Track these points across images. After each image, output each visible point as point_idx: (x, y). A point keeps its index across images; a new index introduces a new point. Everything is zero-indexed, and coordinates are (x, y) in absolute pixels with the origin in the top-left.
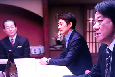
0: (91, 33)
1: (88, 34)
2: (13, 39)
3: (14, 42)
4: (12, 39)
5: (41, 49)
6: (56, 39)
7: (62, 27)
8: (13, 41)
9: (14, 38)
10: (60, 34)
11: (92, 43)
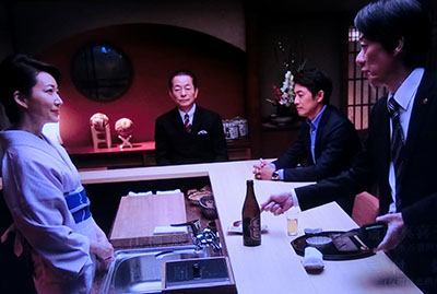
0: (358, 83)
1: (351, 84)
2: (189, 116)
3: (191, 122)
4: (187, 116)
5: (241, 126)
6: (277, 101)
7: (303, 100)
8: (188, 121)
9: (191, 112)
10: (287, 91)
11: (362, 105)
